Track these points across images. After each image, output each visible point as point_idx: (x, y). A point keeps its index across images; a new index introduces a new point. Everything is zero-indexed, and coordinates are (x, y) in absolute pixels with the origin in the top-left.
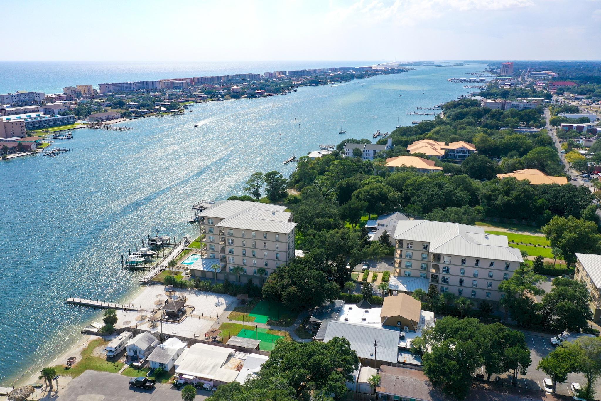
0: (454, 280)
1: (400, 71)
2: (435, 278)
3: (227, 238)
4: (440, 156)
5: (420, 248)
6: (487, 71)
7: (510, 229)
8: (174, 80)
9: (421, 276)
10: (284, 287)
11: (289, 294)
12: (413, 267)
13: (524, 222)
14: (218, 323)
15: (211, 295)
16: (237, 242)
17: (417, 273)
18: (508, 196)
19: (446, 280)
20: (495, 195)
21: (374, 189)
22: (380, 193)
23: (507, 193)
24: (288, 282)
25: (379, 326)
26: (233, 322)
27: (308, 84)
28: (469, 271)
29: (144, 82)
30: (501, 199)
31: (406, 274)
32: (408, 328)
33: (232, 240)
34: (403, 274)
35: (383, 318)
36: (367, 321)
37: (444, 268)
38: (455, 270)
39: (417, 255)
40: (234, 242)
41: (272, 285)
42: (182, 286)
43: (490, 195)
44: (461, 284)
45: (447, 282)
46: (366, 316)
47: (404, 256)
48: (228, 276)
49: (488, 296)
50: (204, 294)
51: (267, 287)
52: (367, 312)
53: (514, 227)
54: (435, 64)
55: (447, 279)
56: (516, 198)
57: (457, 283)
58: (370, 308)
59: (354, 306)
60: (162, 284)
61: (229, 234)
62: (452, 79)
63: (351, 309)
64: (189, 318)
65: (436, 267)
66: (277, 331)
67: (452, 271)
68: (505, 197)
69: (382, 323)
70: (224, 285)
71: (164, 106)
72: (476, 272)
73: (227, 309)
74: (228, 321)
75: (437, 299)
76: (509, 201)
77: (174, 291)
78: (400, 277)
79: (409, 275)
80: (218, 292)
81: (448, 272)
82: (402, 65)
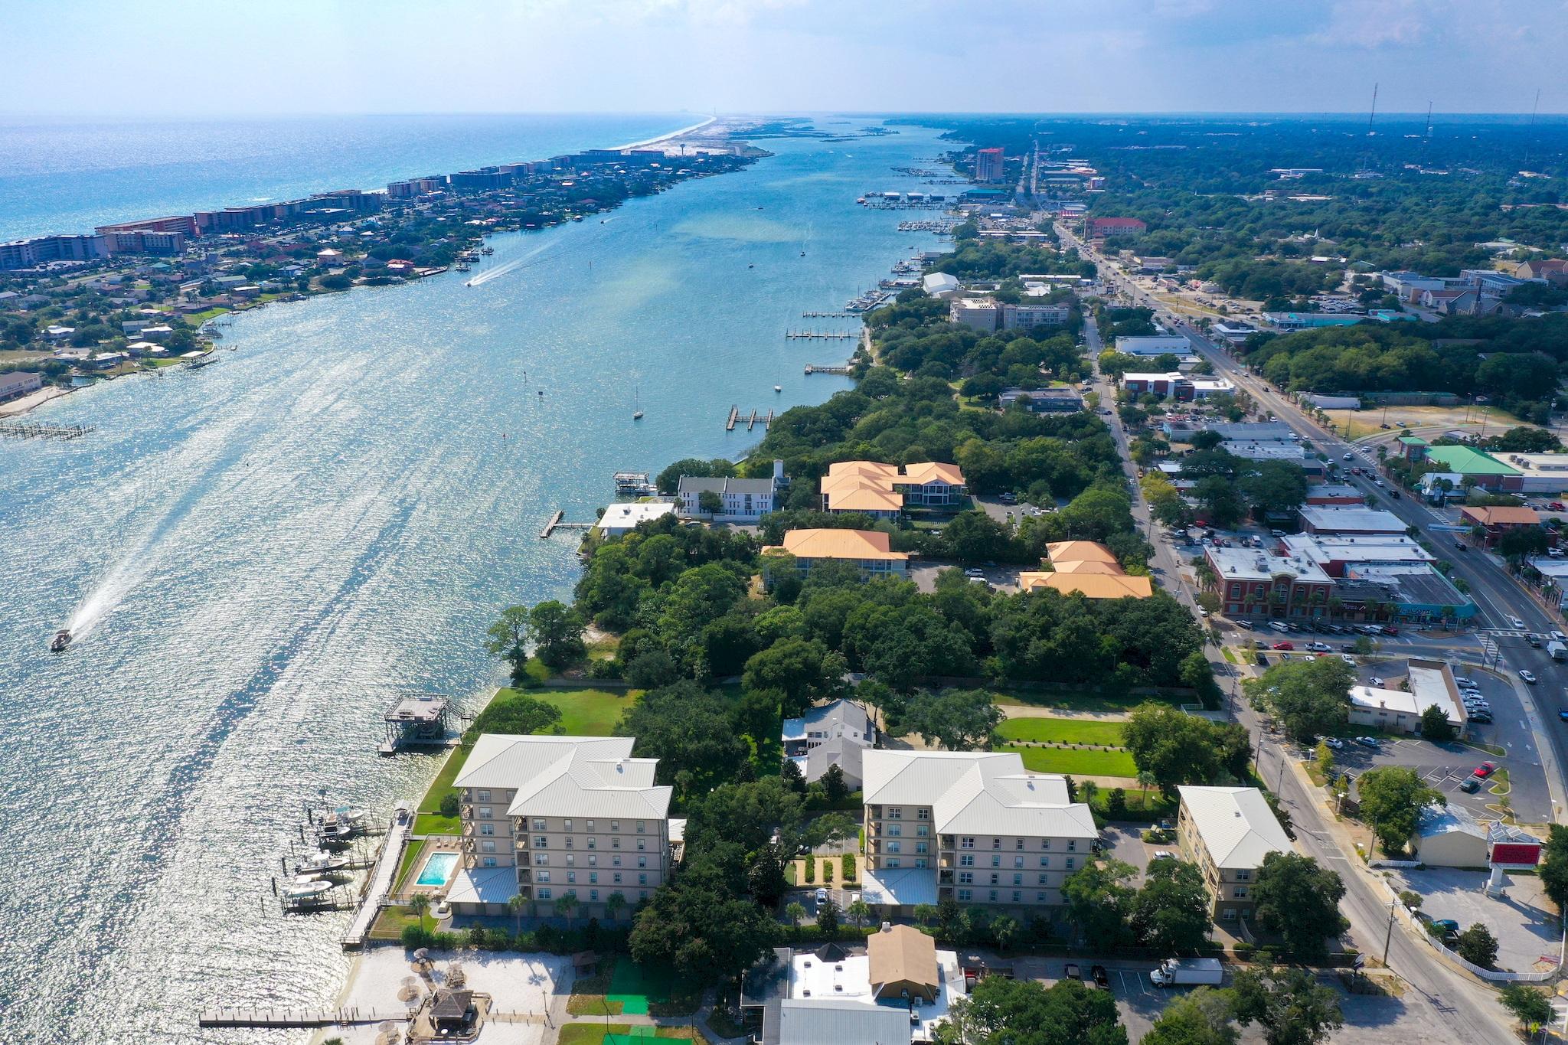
0: (981, 877)
1: (734, 164)
2: (946, 875)
3: (531, 836)
4: (893, 511)
5: (915, 816)
6: (944, 161)
7: (1056, 708)
8: (142, 226)
9: (918, 866)
10: (677, 939)
11: (691, 956)
12: (902, 851)
13: (1080, 687)
14: (553, 1028)
15: (511, 958)
16: (555, 841)
17: (911, 861)
18: (1049, 639)
19: (968, 878)
20: (1022, 639)
21: (790, 656)
22: (805, 662)
23: (1045, 633)
24: (685, 928)
25: (869, 999)
26: (583, 1019)
27: (514, 223)
28: (1007, 861)
29: (56, 238)
30: (1037, 647)
31: (890, 865)
32: (921, 999)
33: (544, 839)
34: (883, 863)
35: (875, 987)
36: (845, 990)
37: (964, 858)
38: (982, 860)
39: (909, 829)
40: (549, 842)
41: (650, 937)
42: (443, 947)
43: (1014, 638)
44: (994, 881)
45: (969, 881)
46: (841, 978)
47: (884, 832)
48: (535, 907)
49: (1041, 899)
50: (495, 958)
51: (642, 941)
52: (839, 969)
53: (1062, 702)
54: (818, 129)
55: (970, 875)
56: (1063, 644)
57: (988, 881)
58: (843, 959)
59: (812, 958)
60: (396, 943)
61: (536, 827)
62: (867, 196)
63: (808, 965)
64: (488, 1025)
65: (949, 857)
66: (673, 1029)
67: (977, 863)
68: (1044, 641)
69: (873, 993)
70: (537, 935)
71: (156, 338)
72: (1019, 860)
73: (558, 990)
74: (569, 1020)
75: (958, 923)
76: (1050, 649)
77: (430, 960)
78: (881, 871)
79: (895, 865)
80: (527, 951)
81: (970, 863)
82: (736, 135)
